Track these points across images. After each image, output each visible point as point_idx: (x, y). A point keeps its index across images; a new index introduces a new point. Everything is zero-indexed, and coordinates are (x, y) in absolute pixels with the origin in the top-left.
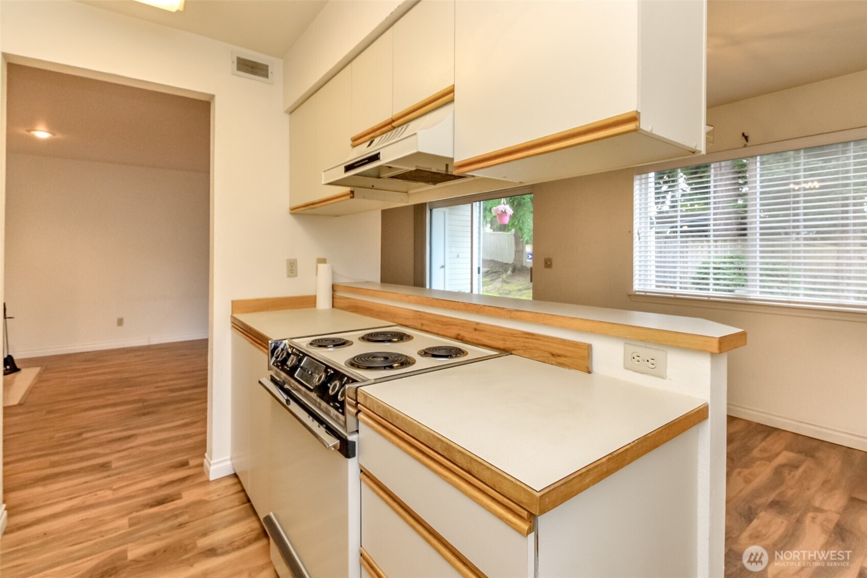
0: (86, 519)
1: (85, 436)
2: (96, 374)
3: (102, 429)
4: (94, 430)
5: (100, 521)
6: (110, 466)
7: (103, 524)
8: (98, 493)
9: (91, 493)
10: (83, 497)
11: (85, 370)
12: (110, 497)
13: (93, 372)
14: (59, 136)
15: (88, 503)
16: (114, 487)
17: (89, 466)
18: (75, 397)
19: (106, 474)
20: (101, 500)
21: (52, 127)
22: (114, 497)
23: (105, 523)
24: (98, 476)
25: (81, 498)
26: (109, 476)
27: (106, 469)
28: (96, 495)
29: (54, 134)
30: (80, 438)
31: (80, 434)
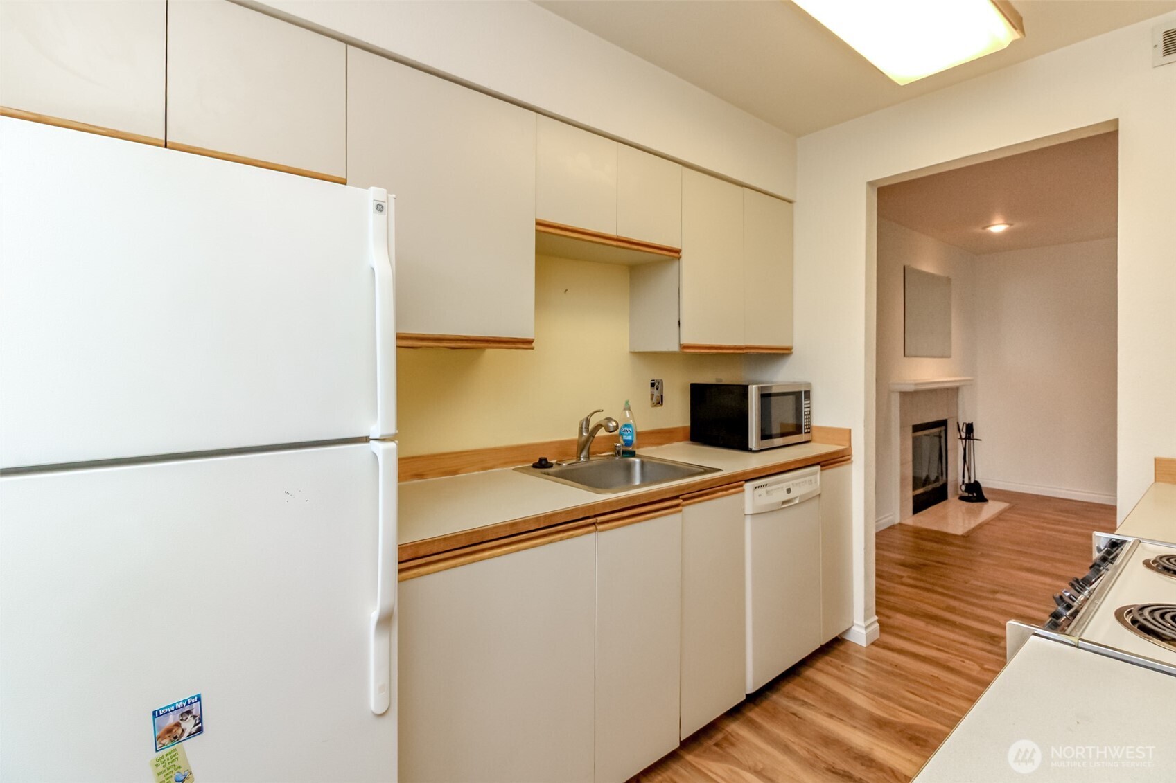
0: (937, 678)
1: (998, 596)
2: (1065, 532)
3: (1024, 598)
4: (1012, 595)
5: (948, 689)
6: (999, 643)
7: (947, 694)
8: (967, 661)
9: (960, 657)
10: (950, 656)
11: (1058, 522)
12: (974, 674)
13: (1063, 528)
14: (1018, 225)
15: (951, 665)
16: (986, 666)
17: (978, 630)
18: (1020, 549)
19: (989, 647)
20: (963, 670)
21: (1009, 218)
22: (979, 676)
23: (950, 694)
24: (981, 645)
25: (947, 655)
26: (990, 652)
27: (992, 642)
28: (964, 662)
29: (1011, 225)
30: (991, 596)
31: (995, 592)
